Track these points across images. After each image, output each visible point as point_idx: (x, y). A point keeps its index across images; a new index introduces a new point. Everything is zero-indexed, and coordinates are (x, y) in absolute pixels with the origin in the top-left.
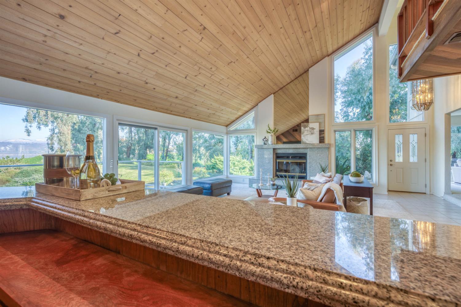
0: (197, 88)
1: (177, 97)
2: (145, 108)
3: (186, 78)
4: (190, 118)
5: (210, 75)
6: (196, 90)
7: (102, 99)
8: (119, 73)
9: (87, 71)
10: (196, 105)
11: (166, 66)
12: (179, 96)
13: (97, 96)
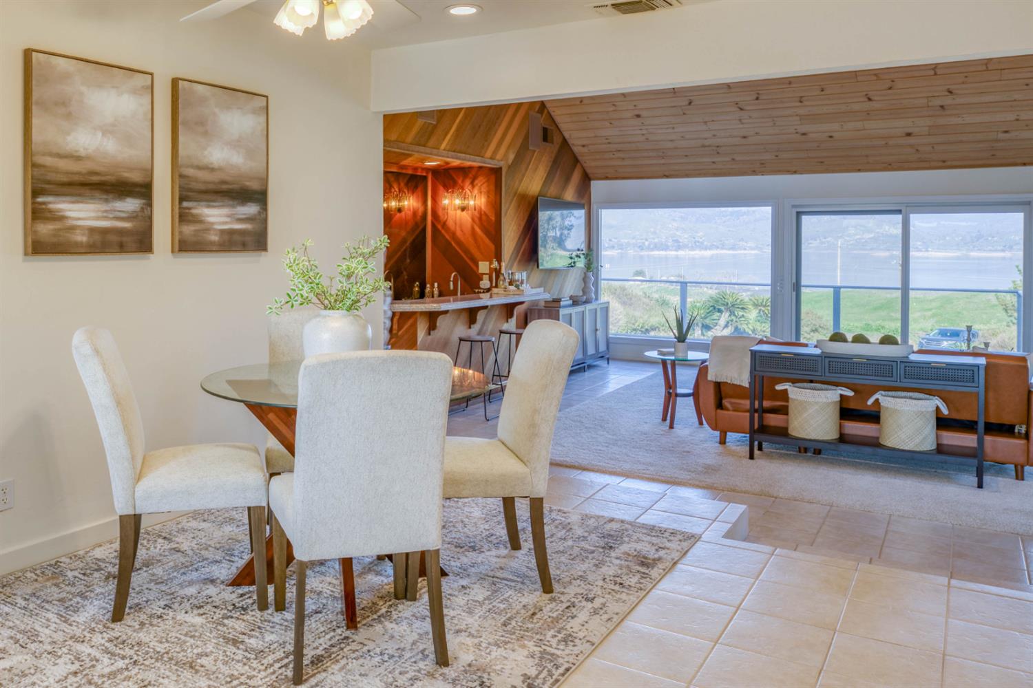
0: (938, 102)
1: (909, 135)
2: (859, 170)
3: (870, 99)
5: (932, 72)
6: (942, 107)
7: (763, 175)
8: (744, 137)
9: (707, 149)
10: (1006, 132)
11: (801, 102)
12: (909, 130)
13: (754, 173)
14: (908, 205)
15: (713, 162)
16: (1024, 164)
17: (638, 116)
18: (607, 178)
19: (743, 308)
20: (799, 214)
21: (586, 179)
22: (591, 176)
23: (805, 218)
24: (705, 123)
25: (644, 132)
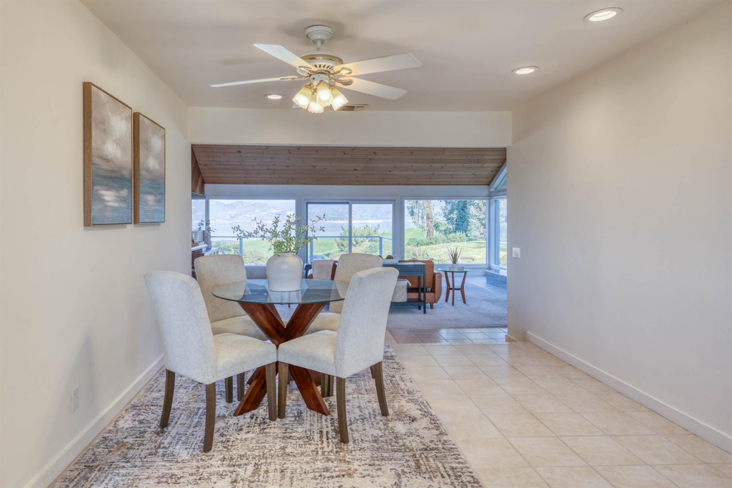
0: (369, 157)
1: (355, 170)
2: (332, 184)
3: (345, 154)
4: (400, 184)
7: (292, 185)
8: (288, 166)
9: (269, 171)
10: (390, 171)
12: (356, 168)
13: (288, 183)
14: (352, 200)
15: (270, 178)
16: (393, 185)
17: (240, 152)
18: (214, 183)
19: (229, 250)
20: (307, 203)
21: (203, 182)
22: (205, 181)
23: (309, 205)
24: (272, 158)
25: (240, 160)
